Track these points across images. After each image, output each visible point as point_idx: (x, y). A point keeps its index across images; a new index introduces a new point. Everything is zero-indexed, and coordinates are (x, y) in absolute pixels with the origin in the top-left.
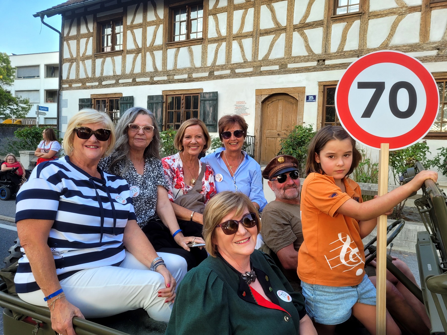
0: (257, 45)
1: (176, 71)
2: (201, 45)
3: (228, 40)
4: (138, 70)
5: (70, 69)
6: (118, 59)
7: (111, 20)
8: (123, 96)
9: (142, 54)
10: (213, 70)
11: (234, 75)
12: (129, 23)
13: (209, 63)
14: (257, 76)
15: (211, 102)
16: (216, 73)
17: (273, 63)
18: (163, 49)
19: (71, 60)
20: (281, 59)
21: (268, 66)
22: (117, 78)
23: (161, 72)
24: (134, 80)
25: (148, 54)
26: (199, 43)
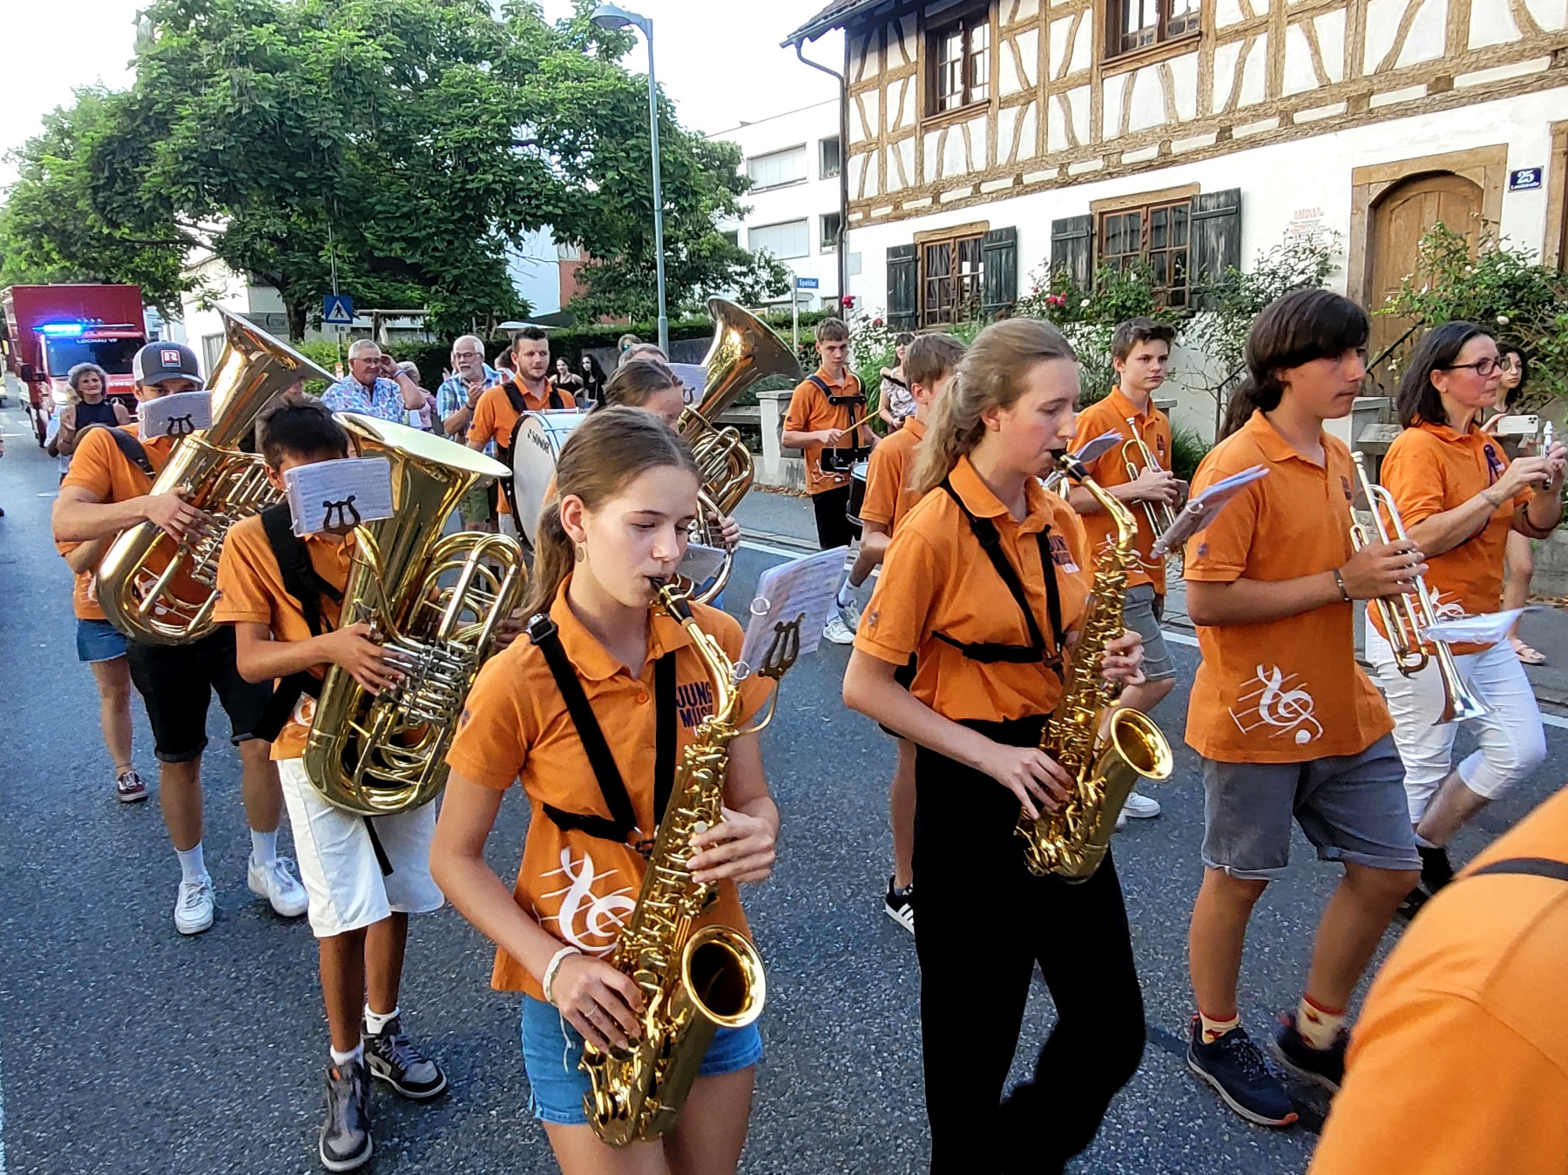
0: (1360, 29)
1: (1128, 140)
2: (1197, 53)
3: (1272, 26)
4: (1027, 151)
5: (864, 172)
6: (978, 125)
7: (960, 19)
8: (992, 229)
9: (1038, 105)
10: (1228, 123)
11: (1290, 129)
12: (1003, 22)
13: (1218, 104)
14: (1357, 125)
15: (1221, 219)
16: (1238, 133)
17: (1410, 77)
18: (1094, 81)
19: (867, 147)
20: (1435, 62)
21: (1394, 88)
22: (975, 179)
23: (1087, 147)
24: (1018, 180)
25: (1053, 100)
26: (1191, 48)
